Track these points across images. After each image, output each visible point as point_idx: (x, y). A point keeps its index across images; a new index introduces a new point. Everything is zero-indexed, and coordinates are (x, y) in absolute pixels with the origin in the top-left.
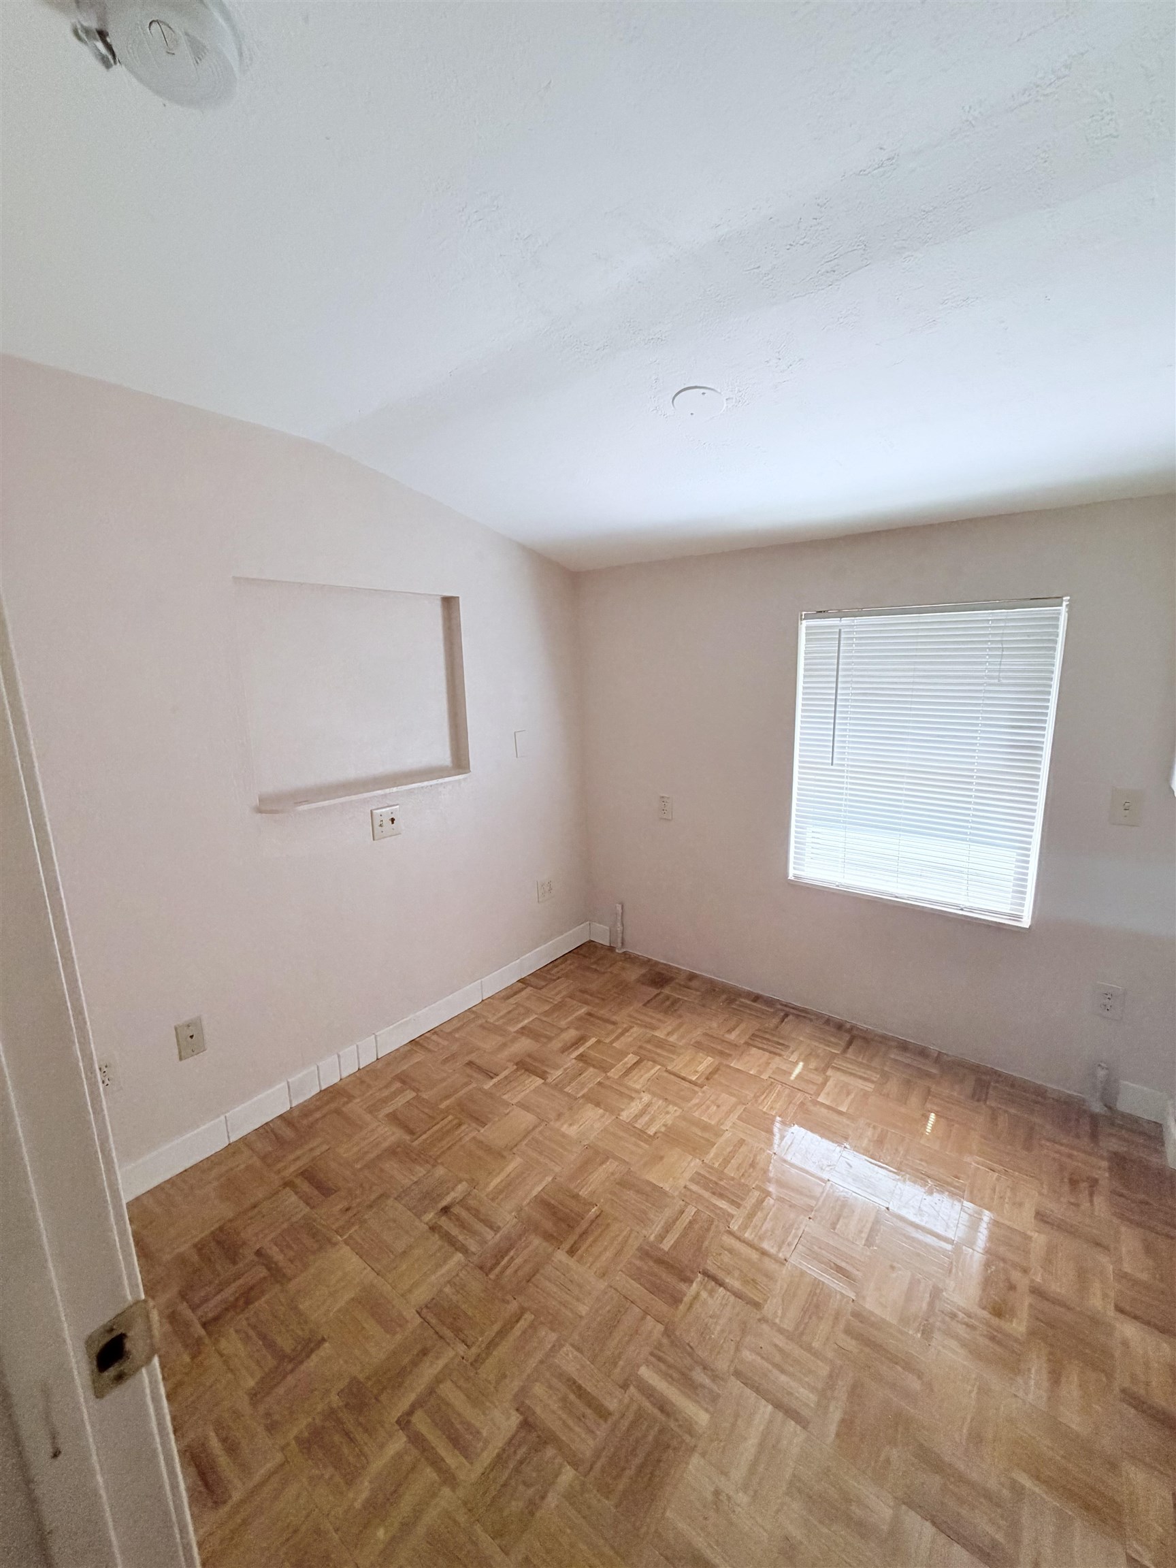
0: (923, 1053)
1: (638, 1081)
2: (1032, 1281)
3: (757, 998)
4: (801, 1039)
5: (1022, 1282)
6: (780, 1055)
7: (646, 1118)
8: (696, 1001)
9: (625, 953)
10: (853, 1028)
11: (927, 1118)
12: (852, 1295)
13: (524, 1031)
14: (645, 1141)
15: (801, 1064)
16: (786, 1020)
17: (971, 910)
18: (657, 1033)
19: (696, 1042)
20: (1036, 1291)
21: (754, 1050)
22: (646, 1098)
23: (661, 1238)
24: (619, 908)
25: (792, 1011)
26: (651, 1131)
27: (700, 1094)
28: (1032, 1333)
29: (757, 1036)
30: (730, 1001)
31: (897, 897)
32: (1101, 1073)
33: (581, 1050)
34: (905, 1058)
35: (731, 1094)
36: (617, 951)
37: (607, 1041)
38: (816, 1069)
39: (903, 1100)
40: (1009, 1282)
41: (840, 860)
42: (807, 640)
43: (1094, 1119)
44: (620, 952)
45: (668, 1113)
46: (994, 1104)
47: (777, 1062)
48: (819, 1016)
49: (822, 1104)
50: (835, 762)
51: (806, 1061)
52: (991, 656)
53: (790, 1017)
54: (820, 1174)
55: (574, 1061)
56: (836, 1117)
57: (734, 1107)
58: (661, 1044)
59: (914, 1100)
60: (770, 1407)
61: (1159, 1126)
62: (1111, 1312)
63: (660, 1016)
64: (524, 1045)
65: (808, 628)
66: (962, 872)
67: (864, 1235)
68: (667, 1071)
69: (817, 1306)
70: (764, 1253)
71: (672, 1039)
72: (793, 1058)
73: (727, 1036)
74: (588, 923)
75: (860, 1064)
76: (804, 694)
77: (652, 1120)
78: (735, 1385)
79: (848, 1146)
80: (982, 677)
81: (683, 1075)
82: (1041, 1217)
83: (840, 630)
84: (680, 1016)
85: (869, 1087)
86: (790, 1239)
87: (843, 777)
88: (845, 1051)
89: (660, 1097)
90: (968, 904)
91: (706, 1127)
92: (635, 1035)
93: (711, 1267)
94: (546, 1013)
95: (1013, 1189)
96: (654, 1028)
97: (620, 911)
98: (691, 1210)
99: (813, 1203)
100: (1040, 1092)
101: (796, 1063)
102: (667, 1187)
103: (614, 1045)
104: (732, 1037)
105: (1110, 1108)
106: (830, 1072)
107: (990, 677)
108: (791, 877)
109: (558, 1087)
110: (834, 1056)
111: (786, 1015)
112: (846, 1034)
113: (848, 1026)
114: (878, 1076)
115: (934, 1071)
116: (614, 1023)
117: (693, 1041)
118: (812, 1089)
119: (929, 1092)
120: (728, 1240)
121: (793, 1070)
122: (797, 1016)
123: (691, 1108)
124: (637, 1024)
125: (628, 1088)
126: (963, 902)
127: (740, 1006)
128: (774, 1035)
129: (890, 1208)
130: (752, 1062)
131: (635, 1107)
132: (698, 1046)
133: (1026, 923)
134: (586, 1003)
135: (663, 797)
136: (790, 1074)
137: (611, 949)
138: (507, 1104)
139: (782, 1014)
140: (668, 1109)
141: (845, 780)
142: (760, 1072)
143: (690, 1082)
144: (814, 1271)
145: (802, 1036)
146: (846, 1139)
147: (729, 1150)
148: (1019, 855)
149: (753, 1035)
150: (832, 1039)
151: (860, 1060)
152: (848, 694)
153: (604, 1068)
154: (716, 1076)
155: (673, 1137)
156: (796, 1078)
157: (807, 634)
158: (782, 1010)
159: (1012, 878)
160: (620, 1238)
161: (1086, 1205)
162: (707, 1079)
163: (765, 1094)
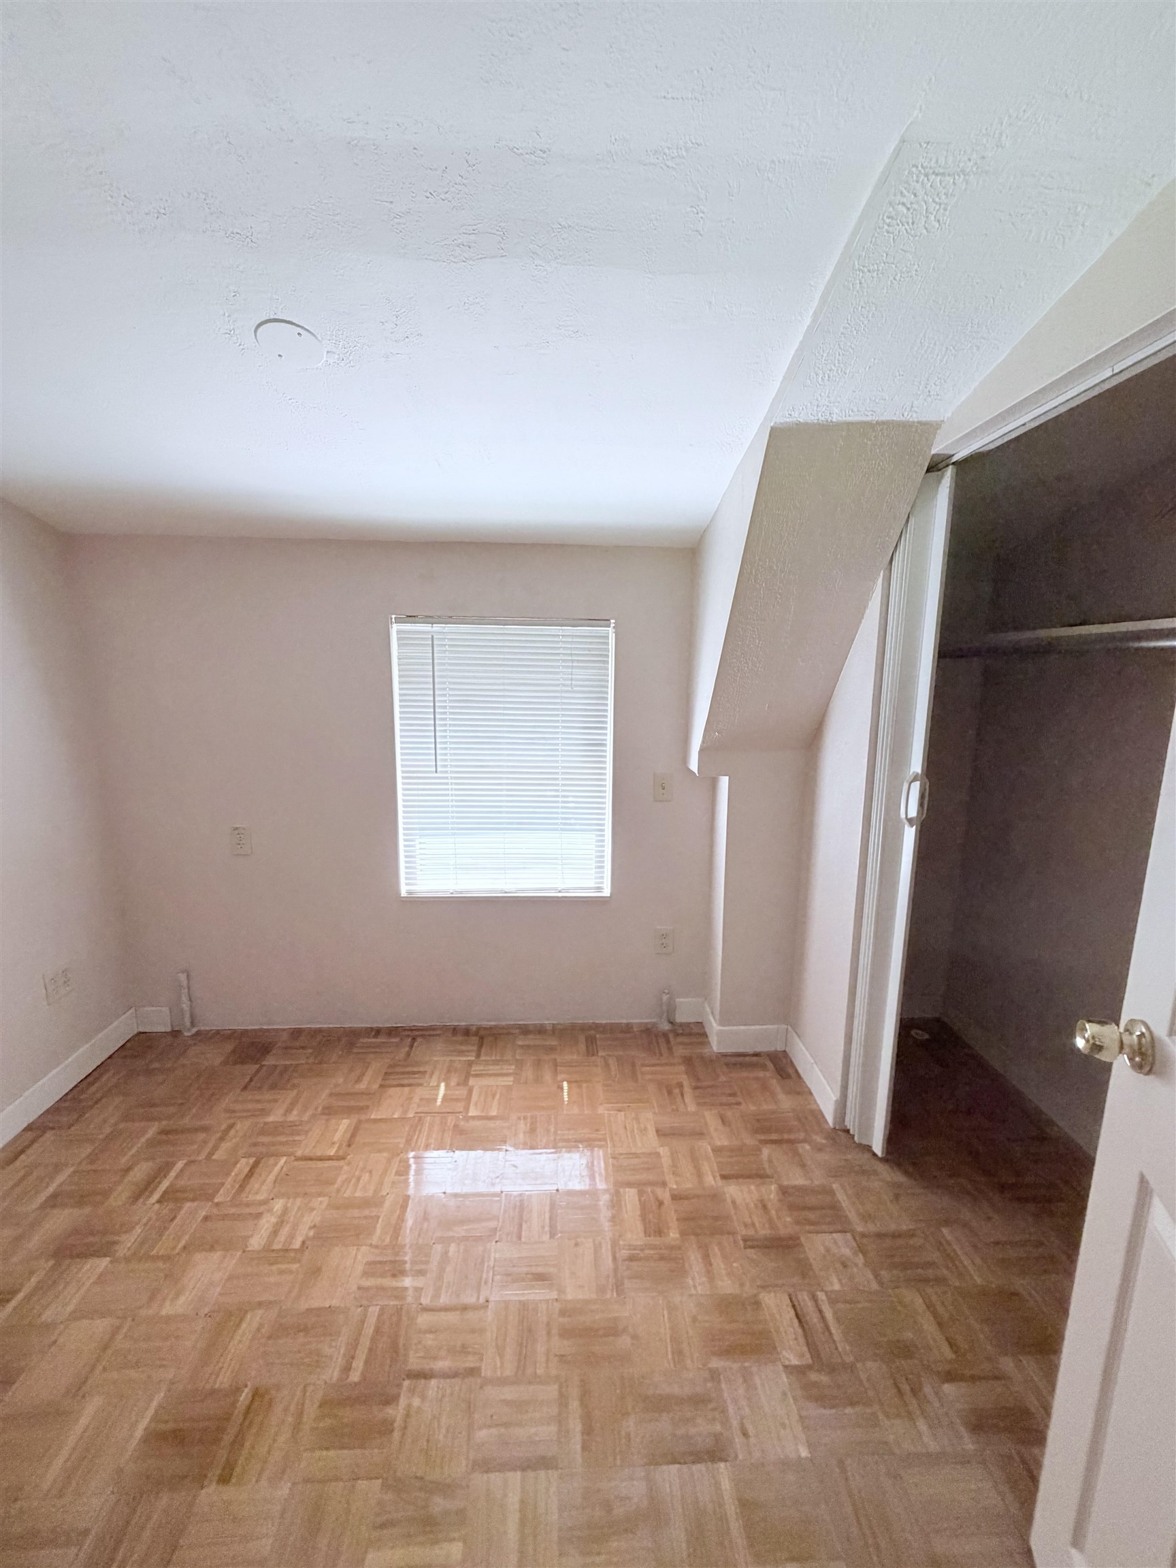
0: (540, 1030)
1: (260, 1189)
2: (671, 1190)
3: (378, 1032)
4: (435, 1059)
5: (665, 1196)
6: (421, 1085)
7: (285, 1231)
8: (311, 1061)
9: (198, 1033)
10: (479, 1029)
11: (561, 1088)
12: (554, 1295)
13: (54, 1201)
14: (294, 1260)
15: (443, 1085)
16: (415, 1044)
17: (567, 890)
18: (271, 1119)
19: (324, 1108)
20: (676, 1197)
21: (392, 1091)
22: (278, 1205)
23: (347, 1369)
24: (183, 977)
25: (417, 1033)
26: (297, 1244)
27: (346, 1168)
28: (683, 1234)
29: (391, 1074)
30: (352, 1044)
31: (506, 893)
32: (665, 998)
33: (165, 1184)
34: (531, 1040)
35: (380, 1151)
36: (186, 1034)
37: (202, 1157)
38: (458, 1084)
39: (538, 1080)
40: (658, 1201)
41: (452, 867)
42: (399, 645)
43: (665, 1035)
44: (189, 1034)
45: (313, 1209)
46: (604, 1054)
47: (420, 1092)
48: (444, 1028)
49: (473, 1118)
50: (439, 769)
51: (446, 1080)
52: (563, 667)
53: (419, 1040)
54: (492, 1190)
55: (157, 1206)
56: (491, 1124)
57: (389, 1161)
58: (277, 1129)
59: (548, 1076)
60: (519, 1473)
61: (700, 1024)
62: (720, 1182)
63: (268, 1096)
64: (61, 1220)
65: (399, 632)
66: (556, 859)
67: (547, 1229)
68: (297, 1159)
69: (530, 1330)
70: (465, 1308)
71: (293, 1117)
72: (433, 1083)
73: (357, 1086)
74: (132, 1010)
75: (496, 1062)
76: (400, 701)
77: (295, 1227)
78: (479, 1479)
79: (509, 1148)
80: (558, 685)
81: (319, 1154)
82: (660, 1133)
83: (432, 636)
84: (294, 1086)
85: (509, 1080)
86: (484, 1276)
87: (447, 784)
88: (478, 1056)
89: (297, 1195)
90: (563, 886)
91: (366, 1203)
92: (241, 1134)
93: (414, 1361)
94: (92, 1158)
95: (637, 1119)
96: (264, 1112)
97: (185, 983)
98: (374, 1311)
99: (492, 1224)
100: (627, 1029)
101: (438, 1086)
102: (335, 1302)
103: (214, 1157)
104: (362, 1086)
105: (671, 1023)
106: (472, 1081)
107: (564, 685)
108: (403, 894)
109: (140, 1255)
110: (470, 1064)
111: (414, 1039)
112: (474, 1038)
113: (474, 1028)
114: (513, 1067)
115: (554, 1043)
116: (205, 1129)
117: (320, 1109)
118: (460, 1106)
119: (556, 1064)
120: (423, 1320)
121: (437, 1095)
122: (422, 1036)
123: (338, 1191)
124: (239, 1118)
125: (248, 1205)
126: (560, 885)
127: (361, 1047)
128: (407, 1066)
129: (560, 1188)
130: (392, 1105)
131: (267, 1223)
132: (329, 1111)
133: (607, 892)
134: (151, 1119)
135: (237, 829)
136: (436, 1100)
137: (175, 1033)
138: (49, 1327)
139: (410, 1040)
140: (311, 1205)
141: (450, 787)
142: (405, 1112)
143: (330, 1158)
144: (515, 1294)
145: (437, 1056)
146: (504, 1142)
147: (395, 1216)
148: (597, 836)
149: (386, 1073)
150: (464, 1048)
151: (493, 1058)
152: (445, 701)
153: (205, 1194)
154: (357, 1139)
155: (326, 1236)
156: (442, 1102)
157: (399, 639)
158: (408, 1036)
159: (594, 856)
160: (292, 1408)
161: (682, 1108)
162: (349, 1146)
163: (417, 1133)
